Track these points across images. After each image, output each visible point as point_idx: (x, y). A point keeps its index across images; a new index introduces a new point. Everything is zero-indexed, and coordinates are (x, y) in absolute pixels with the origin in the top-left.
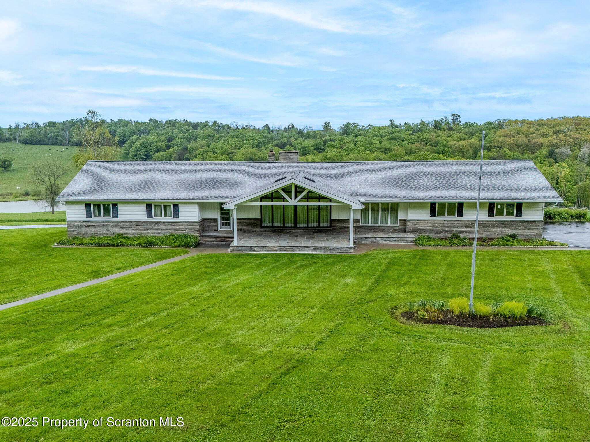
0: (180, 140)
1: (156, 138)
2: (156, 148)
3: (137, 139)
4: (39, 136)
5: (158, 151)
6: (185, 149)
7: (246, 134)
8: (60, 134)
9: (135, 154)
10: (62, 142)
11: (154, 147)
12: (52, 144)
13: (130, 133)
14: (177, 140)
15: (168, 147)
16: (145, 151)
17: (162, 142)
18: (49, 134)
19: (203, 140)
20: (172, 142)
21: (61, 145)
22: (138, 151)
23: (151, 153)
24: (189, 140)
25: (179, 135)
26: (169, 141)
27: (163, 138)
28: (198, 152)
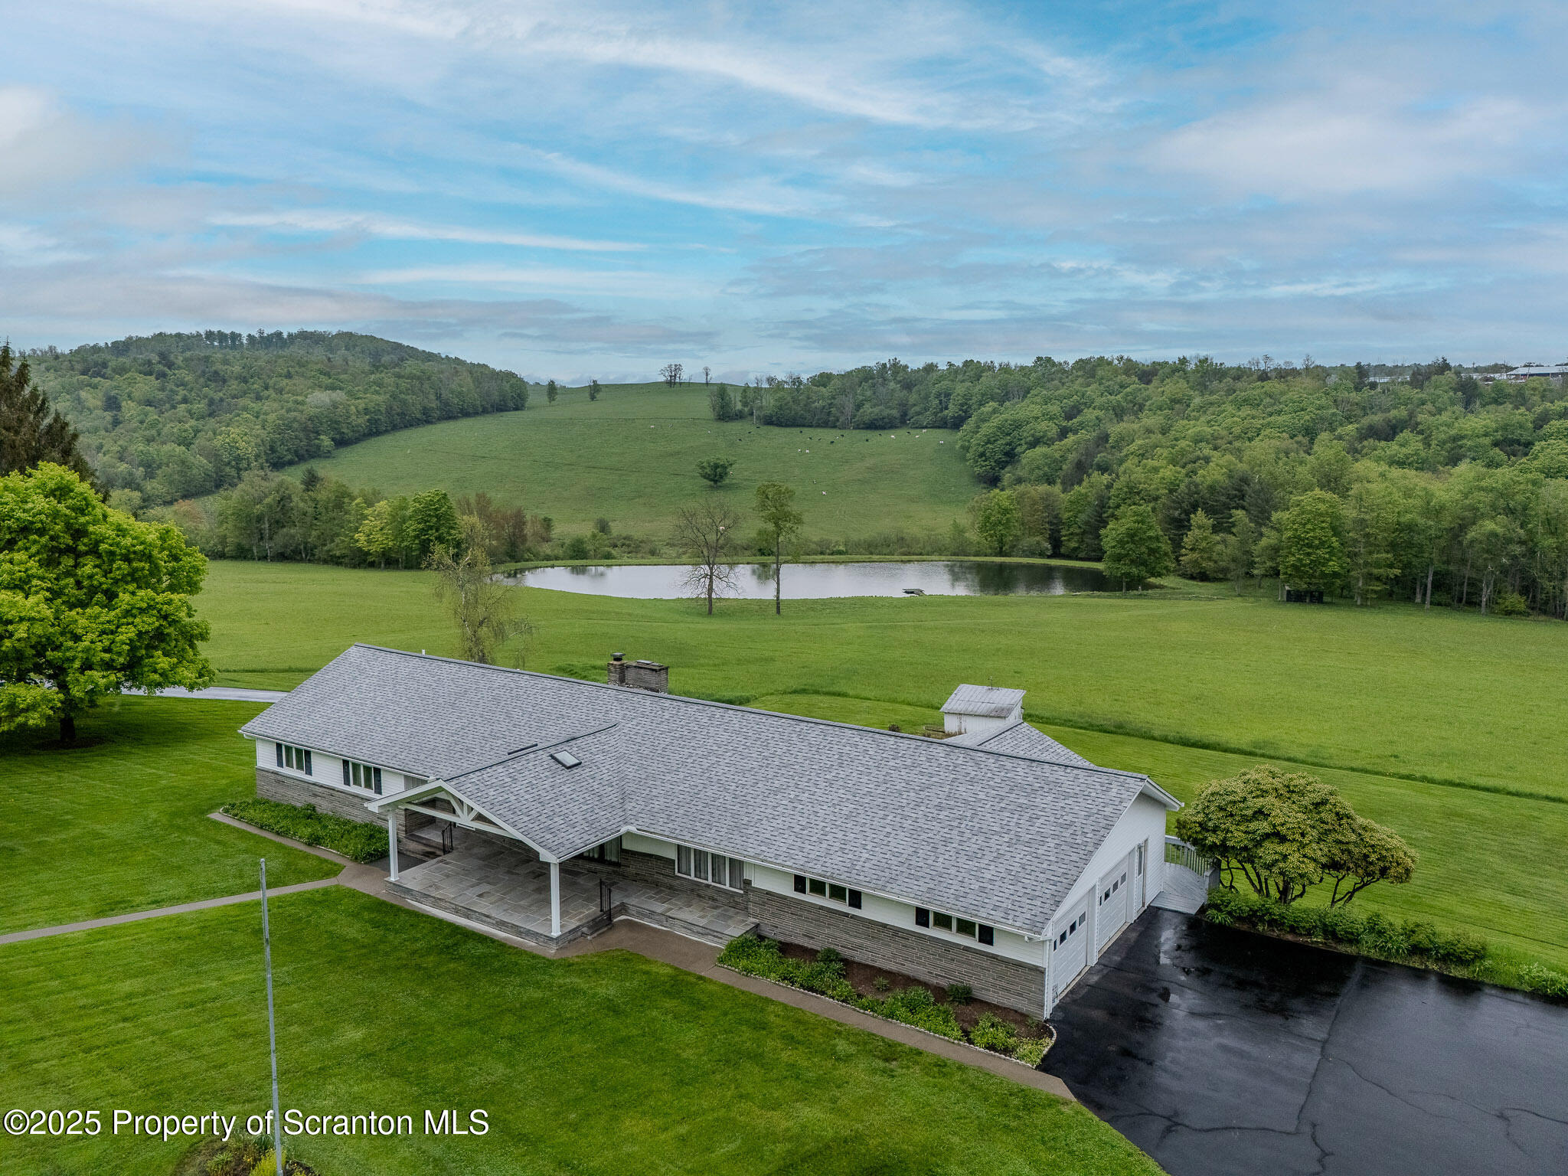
0: (1097, 413)
1: (1037, 410)
2: (1033, 435)
3: (994, 411)
4: (794, 407)
5: (1035, 443)
6: (1104, 438)
7: (1283, 393)
8: (835, 402)
9: (981, 450)
10: (838, 420)
11: (1026, 433)
12: (818, 426)
13: (983, 395)
14: (1090, 415)
15: (1064, 433)
16: (1007, 444)
17: (1051, 419)
18: (814, 402)
19: (1159, 412)
20: (1075, 420)
21: (835, 427)
22: (989, 442)
23: (1019, 449)
24: (1119, 413)
25: (1099, 401)
26: (1069, 417)
27: (1054, 408)
28: (1133, 447)
